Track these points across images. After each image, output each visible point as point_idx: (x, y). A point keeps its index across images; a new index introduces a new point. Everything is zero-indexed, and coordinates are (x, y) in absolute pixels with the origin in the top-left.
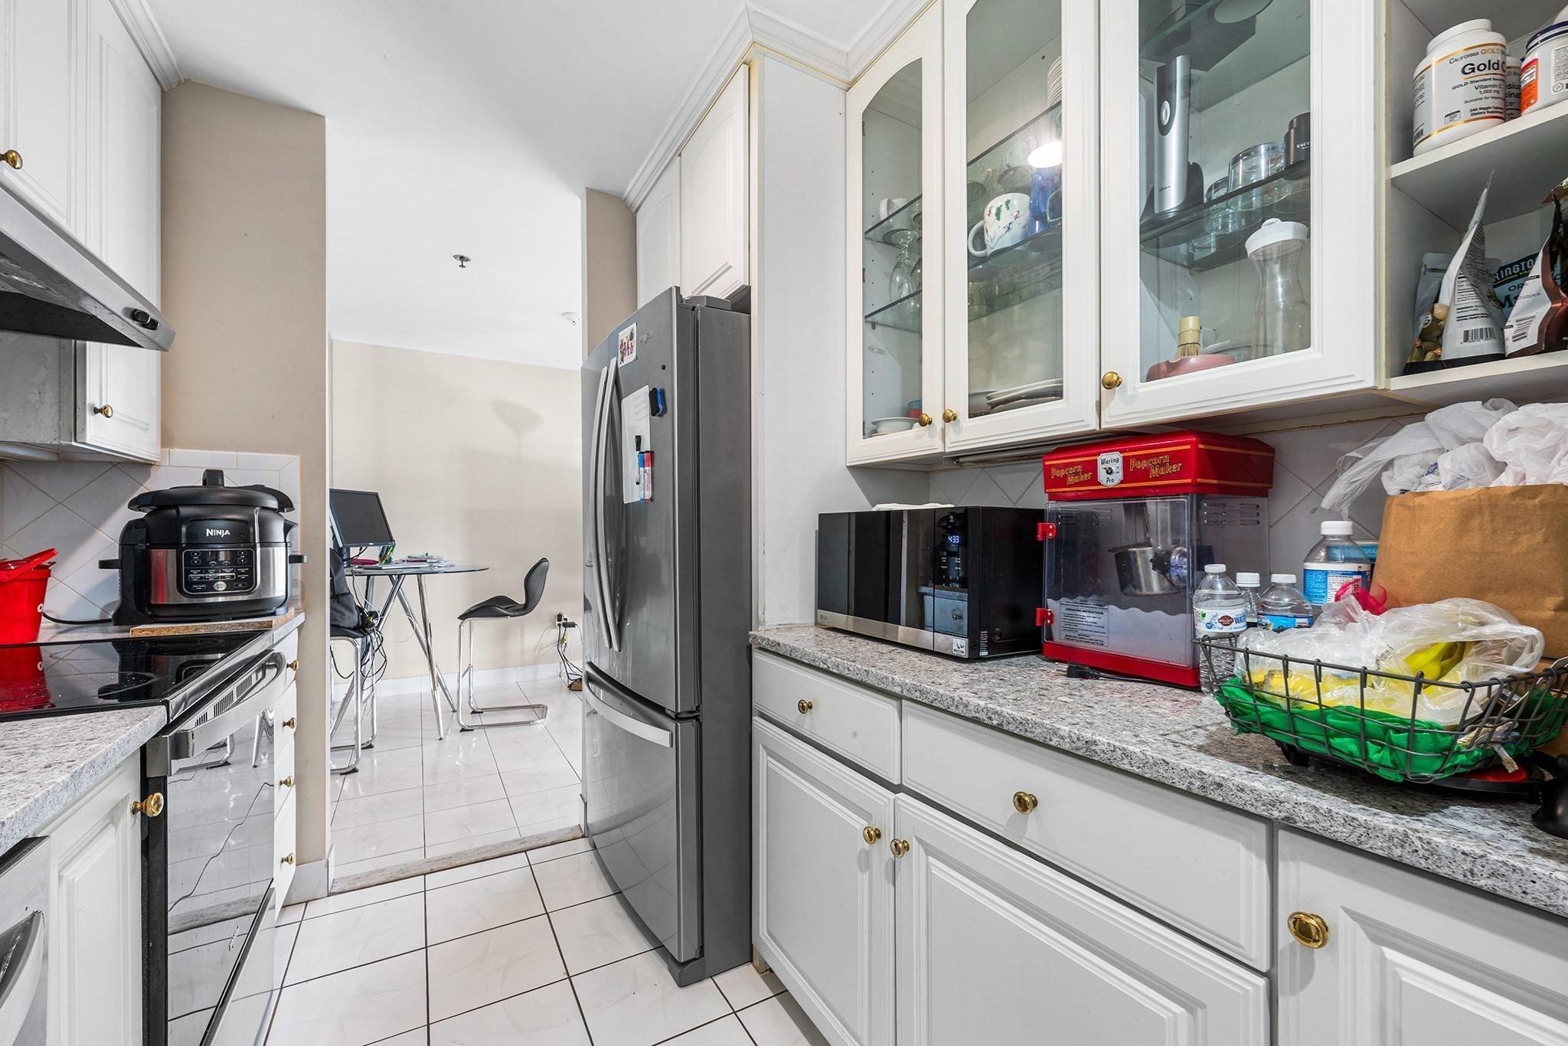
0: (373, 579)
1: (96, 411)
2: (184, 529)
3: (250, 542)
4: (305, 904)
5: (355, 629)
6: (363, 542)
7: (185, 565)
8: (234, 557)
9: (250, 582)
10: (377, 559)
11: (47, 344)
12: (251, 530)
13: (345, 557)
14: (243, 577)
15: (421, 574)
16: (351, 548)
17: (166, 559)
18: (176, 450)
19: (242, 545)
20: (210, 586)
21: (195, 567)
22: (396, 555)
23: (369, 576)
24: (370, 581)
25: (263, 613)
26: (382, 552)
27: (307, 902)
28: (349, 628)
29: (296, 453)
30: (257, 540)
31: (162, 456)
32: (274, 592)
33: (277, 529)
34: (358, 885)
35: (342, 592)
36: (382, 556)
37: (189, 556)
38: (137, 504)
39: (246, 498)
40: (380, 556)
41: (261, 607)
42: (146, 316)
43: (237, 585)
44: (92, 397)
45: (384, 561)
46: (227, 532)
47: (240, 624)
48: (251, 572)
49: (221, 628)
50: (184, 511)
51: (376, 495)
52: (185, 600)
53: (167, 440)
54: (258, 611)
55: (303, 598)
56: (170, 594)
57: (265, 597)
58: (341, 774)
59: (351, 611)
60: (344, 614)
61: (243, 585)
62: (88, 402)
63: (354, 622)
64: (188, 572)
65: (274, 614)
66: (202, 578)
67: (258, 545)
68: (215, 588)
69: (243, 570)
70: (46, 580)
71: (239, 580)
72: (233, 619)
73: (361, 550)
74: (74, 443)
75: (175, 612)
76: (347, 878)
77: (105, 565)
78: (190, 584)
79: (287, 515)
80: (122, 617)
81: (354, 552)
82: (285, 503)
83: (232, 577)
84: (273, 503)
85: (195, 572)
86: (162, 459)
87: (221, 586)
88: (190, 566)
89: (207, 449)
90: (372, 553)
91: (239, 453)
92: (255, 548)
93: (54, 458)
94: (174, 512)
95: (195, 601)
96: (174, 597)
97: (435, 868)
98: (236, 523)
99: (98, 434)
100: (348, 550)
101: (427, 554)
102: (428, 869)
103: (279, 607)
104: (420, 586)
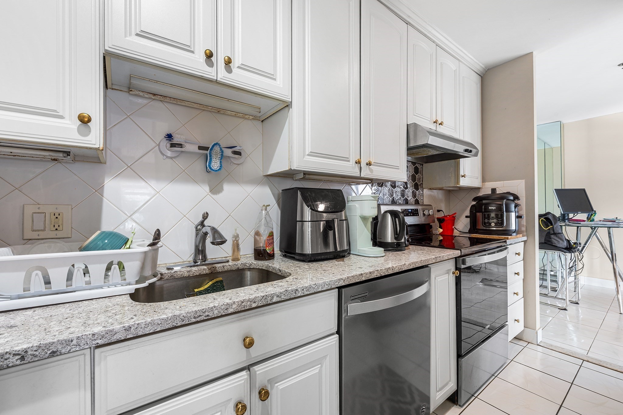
0: (580, 228)
1: (462, 176)
2: (483, 207)
3: (501, 211)
4: (528, 343)
5: (565, 249)
6: (576, 211)
7: (484, 217)
8: (497, 215)
9: (502, 223)
10: (585, 219)
11: (453, 161)
12: (502, 207)
13: (566, 218)
14: (500, 222)
15: (610, 227)
16: (570, 214)
17: (479, 215)
18: (487, 183)
19: (499, 212)
20: (490, 224)
21: (486, 218)
22: (597, 218)
23: (578, 227)
24: (578, 229)
25: (507, 234)
26: (588, 216)
27: (529, 343)
28: (562, 248)
29: (523, 179)
30: (504, 210)
31: (483, 185)
32: (512, 228)
33: (513, 206)
34: (551, 348)
35: (558, 232)
36: (588, 218)
37: (485, 215)
38: (474, 199)
39: (503, 196)
40: (587, 218)
41: (507, 232)
42: (468, 150)
43: (498, 225)
44: (462, 173)
45: (589, 221)
46: (495, 208)
47: (499, 237)
48: (503, 221)
49: (493, 237)
50: (484, 202)
51: (584, 190)
52: (485, 228)
53: (484, 180)
54: (506, 233)
55: (526, 231)
56: (480, 226)
57: (507, 229)
58: (559, 309)
59: (563, 241)
60: (559, 242)
61: (500, 225)
62: (460, 174)
63: (565, 246)
64: (484, 220)
65: (511, 235)
66: (488, 222)
67: (505, 212)
68: (492, 225)
69: (500, 220)
70: (454, 220)
71: (498, 223)
72: (498, 235)
73: (574, 215)
74: (458, 186)
75: (482, 231)
76: (547, 343)
77: (467, 217)
78: (485, 223)
79: (516, 201)
80: (470, 232)
81: (571, 216)
82: (516, 197)
83: (496, 222)
84: (512, 198)
85: (486, 220)
86: (482, 186)
87: (493, 224)
88: (485, 218)
89: (494, 182)
90: (582, 216)
91: (504, 182)
92: (503, 213)
93: (458, 189)
94: (481, 202)
95: (488, 228)
96: (482, 227)
97: (590, 360)
98: (497, 205)
99: (464, 182)
100: (568, 215)
101: (617, 218)
102: (586, 359)
103: (513, 233)
104: (609, 233)
